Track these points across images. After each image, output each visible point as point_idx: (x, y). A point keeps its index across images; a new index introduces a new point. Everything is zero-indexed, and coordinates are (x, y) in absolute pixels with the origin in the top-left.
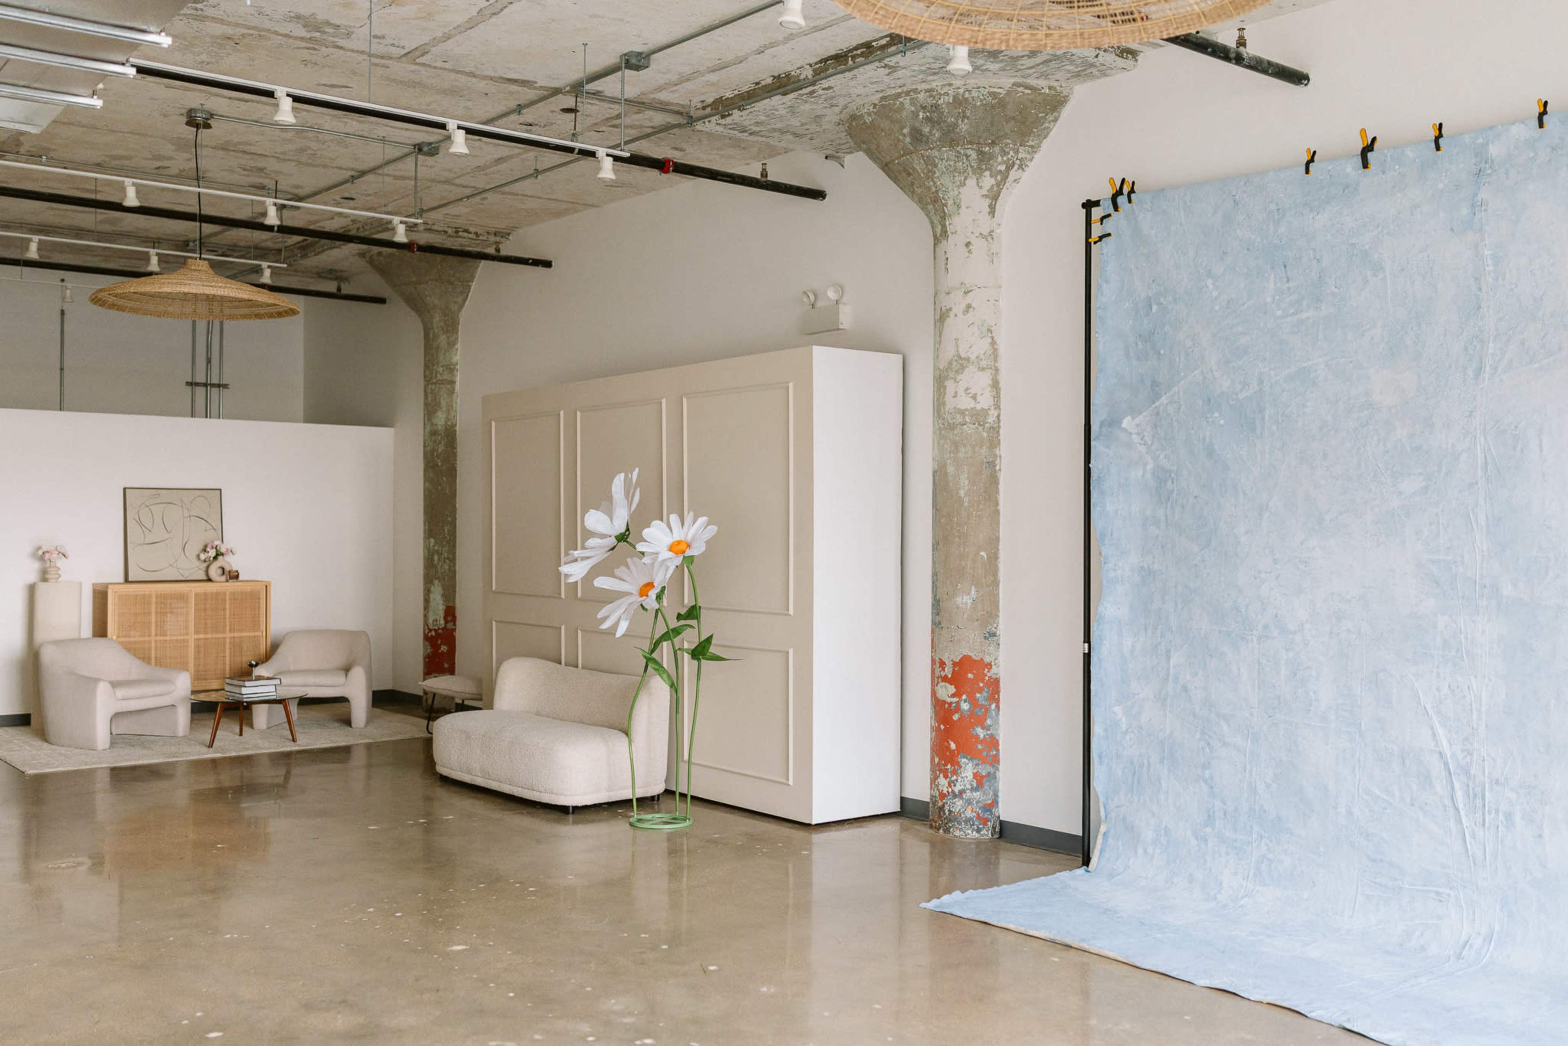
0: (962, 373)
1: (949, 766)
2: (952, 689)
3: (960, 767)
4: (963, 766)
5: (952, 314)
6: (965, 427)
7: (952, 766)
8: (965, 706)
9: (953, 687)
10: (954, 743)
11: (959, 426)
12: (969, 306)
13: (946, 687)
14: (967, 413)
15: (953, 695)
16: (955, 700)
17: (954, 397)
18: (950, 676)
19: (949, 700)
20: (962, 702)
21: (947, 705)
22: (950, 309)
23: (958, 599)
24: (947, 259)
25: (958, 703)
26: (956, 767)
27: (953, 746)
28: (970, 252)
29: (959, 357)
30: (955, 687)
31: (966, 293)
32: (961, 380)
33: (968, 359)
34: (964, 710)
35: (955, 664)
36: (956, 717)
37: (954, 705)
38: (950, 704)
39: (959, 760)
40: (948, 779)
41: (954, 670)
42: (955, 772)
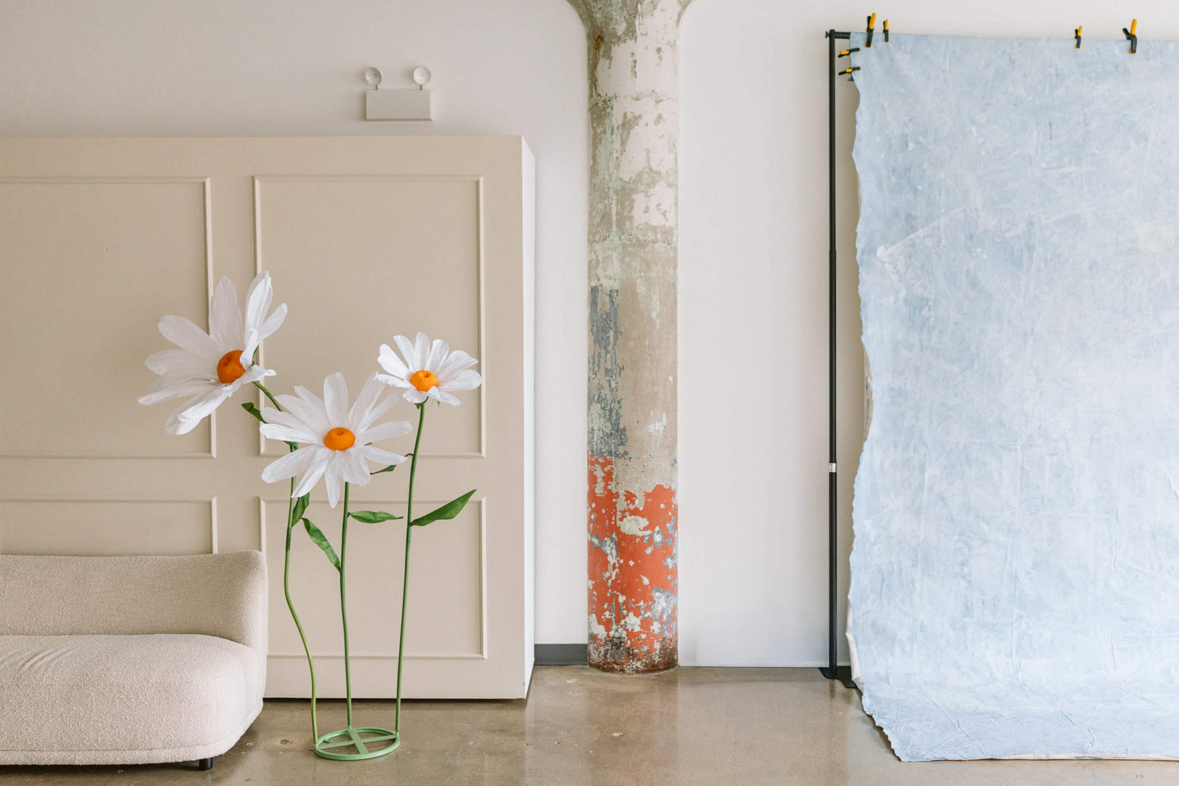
0: (654, 187)
1: (642, 603)
2: (644, 522)
3: (654, 602)
4: (657, 600)
5: (642, 123)
6: (656, 244)
7: (645, 602)
8: (658, 538)
9: (645, 519)
10: (648, 578)
11: (651, 243)
12: (660, 117)
13: (637, 521)
14: (658, 230)
15: (646, 529)
16: (649, 532)
17: (645, 212)
18: (641, 509)
19: (641, 534)
20: (655, 534)
21: (638, 540)
22: (640, 117)
23: (650, 427)
24: (635, 61)
25: (651, 536)
26: (650, 603)
27: (646, 581)
28: (660, 58)
29: (651, 170)
30: (648, 520)
31: (658, 102)
32: (653, 194)
33: (659, 173)
34: (657, 542)
35: (647, 495)
36: (649, 551)
37: (647, 538)
38: (643, 538)
39: (653, 594)
40: (641, 617)
41: (646, 502)
42: (648, 608)
